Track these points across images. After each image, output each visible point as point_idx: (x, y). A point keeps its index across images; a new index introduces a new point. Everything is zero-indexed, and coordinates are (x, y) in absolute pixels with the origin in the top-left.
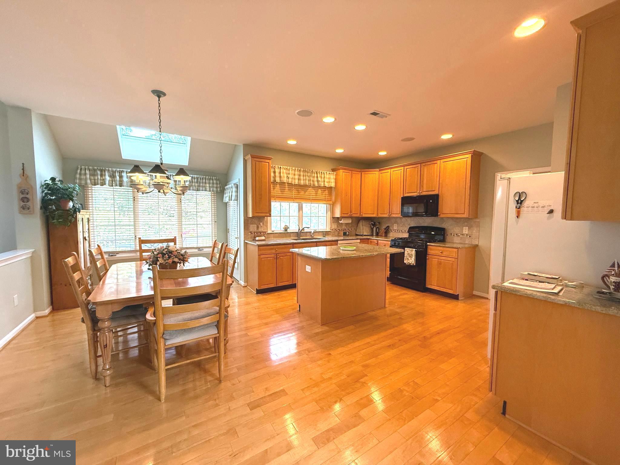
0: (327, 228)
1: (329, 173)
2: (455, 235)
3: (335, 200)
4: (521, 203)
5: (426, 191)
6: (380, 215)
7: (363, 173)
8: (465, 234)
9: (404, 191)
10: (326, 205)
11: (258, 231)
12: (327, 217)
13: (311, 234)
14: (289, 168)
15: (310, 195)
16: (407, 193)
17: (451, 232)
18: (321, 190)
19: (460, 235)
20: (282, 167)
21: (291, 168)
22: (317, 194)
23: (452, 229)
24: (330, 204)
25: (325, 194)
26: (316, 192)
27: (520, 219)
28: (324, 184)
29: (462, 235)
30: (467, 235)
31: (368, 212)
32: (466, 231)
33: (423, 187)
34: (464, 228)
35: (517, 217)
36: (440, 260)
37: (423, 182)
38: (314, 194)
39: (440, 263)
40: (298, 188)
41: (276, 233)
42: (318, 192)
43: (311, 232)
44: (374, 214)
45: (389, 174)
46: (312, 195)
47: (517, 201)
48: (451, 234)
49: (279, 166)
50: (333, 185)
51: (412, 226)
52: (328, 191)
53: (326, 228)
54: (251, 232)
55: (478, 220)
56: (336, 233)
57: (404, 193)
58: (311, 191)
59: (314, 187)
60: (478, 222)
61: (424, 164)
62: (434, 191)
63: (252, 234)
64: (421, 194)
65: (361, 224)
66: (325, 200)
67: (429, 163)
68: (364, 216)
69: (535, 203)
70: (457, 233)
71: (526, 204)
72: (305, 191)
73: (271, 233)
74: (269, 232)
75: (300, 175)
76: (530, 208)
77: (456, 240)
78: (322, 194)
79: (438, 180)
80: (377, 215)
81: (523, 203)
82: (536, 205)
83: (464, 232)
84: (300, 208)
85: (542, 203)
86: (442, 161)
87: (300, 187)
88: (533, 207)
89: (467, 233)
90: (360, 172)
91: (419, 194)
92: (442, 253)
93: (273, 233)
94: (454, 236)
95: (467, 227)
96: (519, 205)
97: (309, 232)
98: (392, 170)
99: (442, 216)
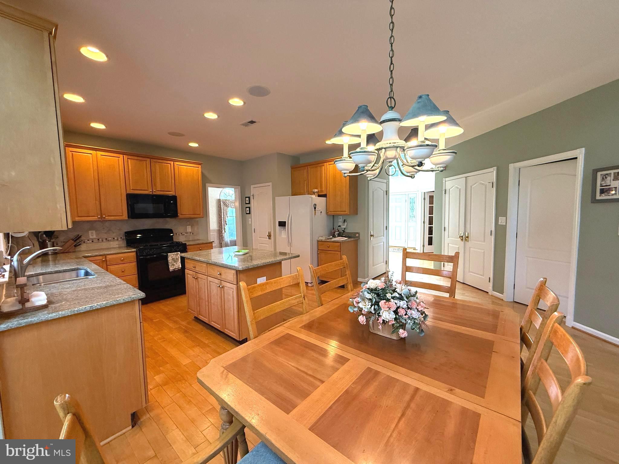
5: (160, 190)
8: (189, 232)
16: (133, 190)
17: (176, 232)
19: (184, 233)
23: (177, 229)
29: (187, 233)
30: (190, 233)
34: (188, 227)
37: (155, 179)
48: (176, 234)
51: (129, 231)
55: (198, 219)
60: (198, 221)
61: (154, 161)
62: (169, 191)
67: (160, 161)
70: (181, 232)
79: (173, 181)
86: (176, 163)
89: (190, 231)
91: (151, 193)
94: (179, 235)
95: (190, 226)
99: (180, 217)
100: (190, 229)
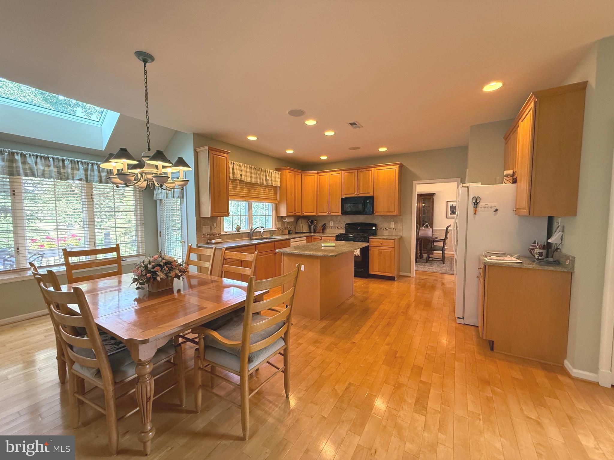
0: (273, 228)
1: (275, 173)
2: (384, 230)
3: (280, 199)
4: (477, 205)
5: (363, 193)
6: (319, 214)
7: (303, 174)
9: (343, 192)
10: (271, 204)
11: (211, 232)
12: (272, 216)
13: (261, 234)
14: (241, 164)
15: (259, 194)
16: (346, 194)
17: (381, 227)
18: (268, 189)
19: (388, 229)
20: (235, 162)
21: (243, 164)
22: (265, 193)
23: (382, 224)
24: (275, 203)
25: (272, 193)
26: (264, 191)
27: (477, 216)
28: (272, 183)
29: (390, 229)
30: (393, 229)
31: (309, 211)
32: (392, 225)
33: (359, 189)
34: (391, 223)
35: (475, 214)
36: (380, 250)
37: (360, 185)
38: (262, 192)
39: (380, 253)
40: (249, 187)
41: (229, 234)
42: (265, 191)
43: (261, 232)
44: (313, 213)
45: (327, 177)
46: (261, 194)
47: (474, 203)
49: (233, 162)
50: (279, 184)
51: (347, 223)
52: (274, 190)
53: (271, 227)
54: (204, 235)
55: (401, 217)
56: (281, 232)
57: (343, 194)
58: (260, 189)
59: (262, 186)
60: (402, 218)
61: (360, 170)
62: (369, 193)
63: (205, 236)
64: (358, 196)
65: (300, 222)
66: (272, 199)
67: (364, 170)
68: (305, 214)
69: (486, 204)
70: (385, 227)
71: (480, 205)
72: (254, 189)
73: (224, 235)
74: (222, 233)
75: (251, 173)
76: (483, 208)
77: (386, 233)
78: (269, 193)
79: (373, 184)
80: (317, 214)
81: (478, 204)
82: (486, 206)
83: (391, 227)
84: (250, 208)
85: (490, 205)
86: (376, 168)
87: (251, 185)
88: (485, 207)
89: (393, 227)
90: (301, 173)
91: (356, 196)
92: (382, 244)
93: (226, 235)
95: (393, 223)
96: (476, 206)
97: (259, 232)
98: (330, 173)
99: (376, 214)
100: (394, 226)
